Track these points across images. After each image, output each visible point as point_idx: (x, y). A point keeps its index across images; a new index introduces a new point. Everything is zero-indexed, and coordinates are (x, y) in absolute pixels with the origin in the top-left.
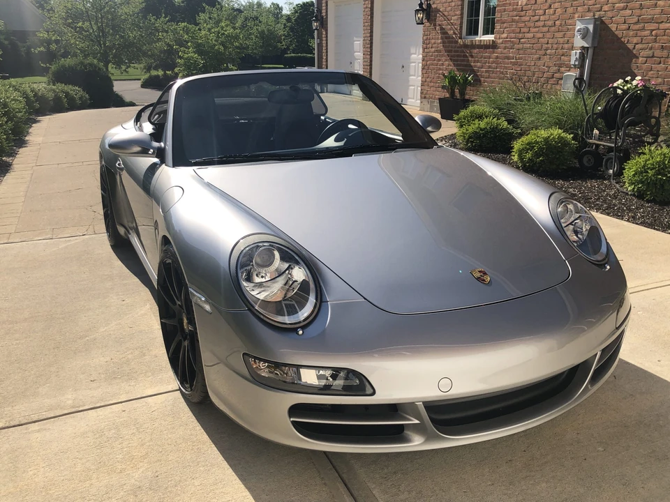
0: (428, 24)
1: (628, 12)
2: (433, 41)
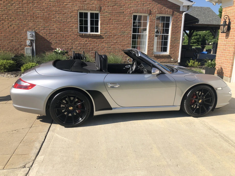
1: (45, 30)
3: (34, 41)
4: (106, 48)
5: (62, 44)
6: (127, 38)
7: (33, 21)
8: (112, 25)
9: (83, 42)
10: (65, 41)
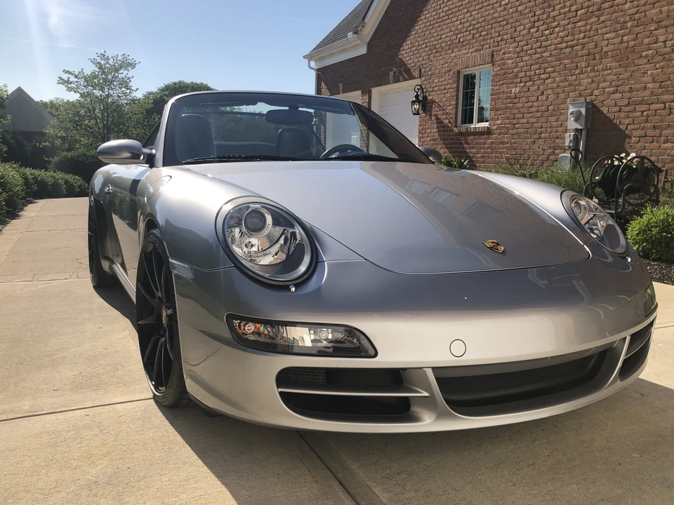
0: (423, 115)
1: (619, 95)
2: (429, 131)
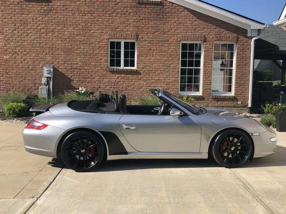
1: (66, 65)
3: (52, 79)
4: (144, 87)
5: (87, 82)
6: (173, 73)
7: (51, 54)
8: (153, 57)
9: (114, 79)
10: (91, 78)
